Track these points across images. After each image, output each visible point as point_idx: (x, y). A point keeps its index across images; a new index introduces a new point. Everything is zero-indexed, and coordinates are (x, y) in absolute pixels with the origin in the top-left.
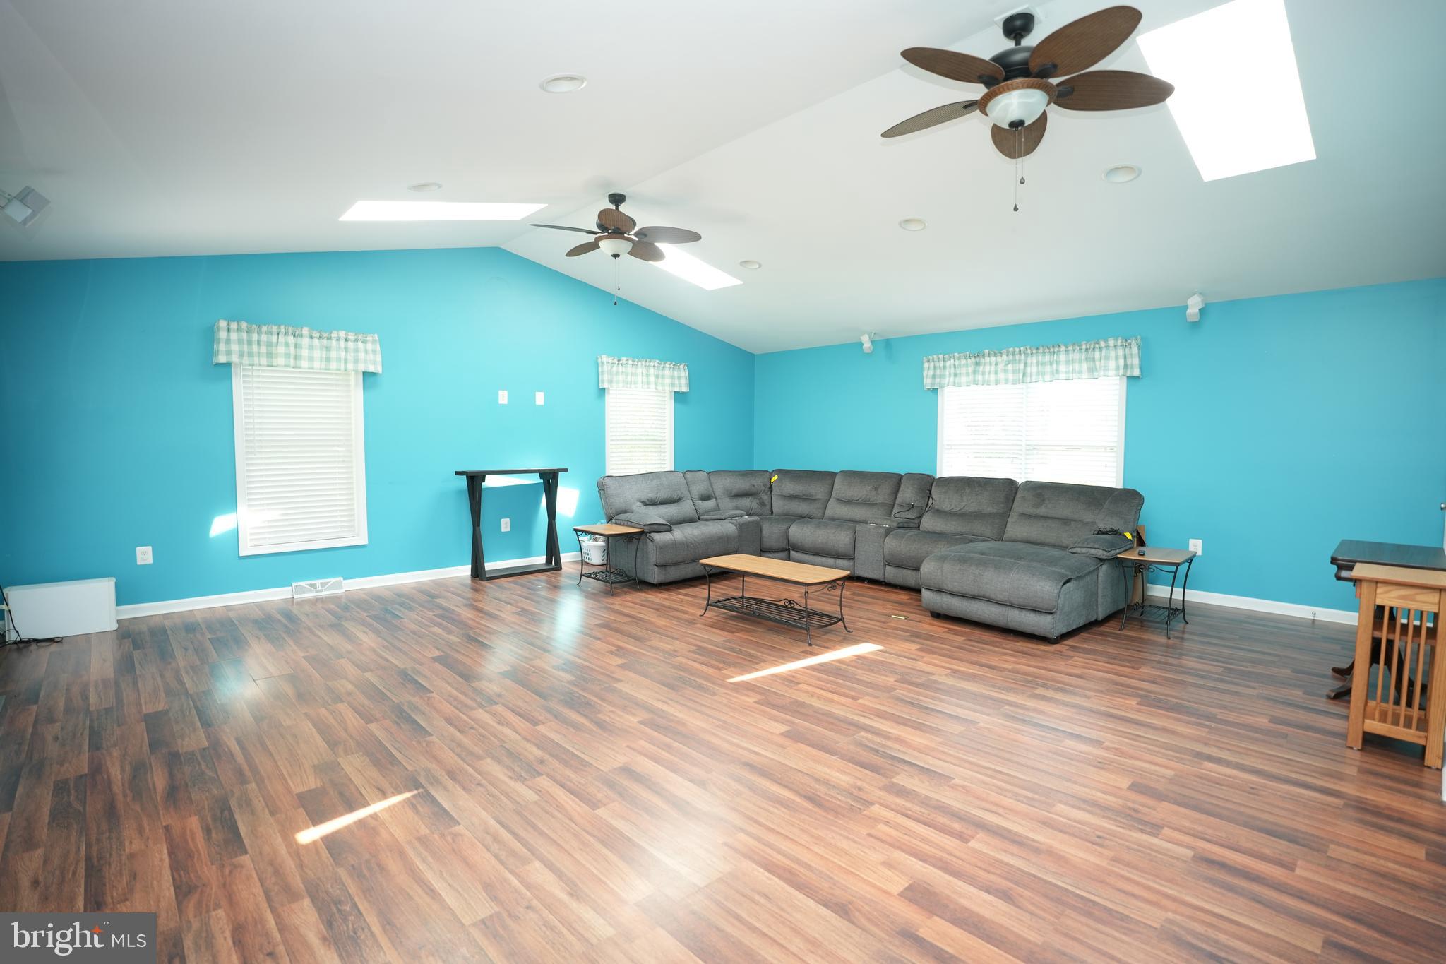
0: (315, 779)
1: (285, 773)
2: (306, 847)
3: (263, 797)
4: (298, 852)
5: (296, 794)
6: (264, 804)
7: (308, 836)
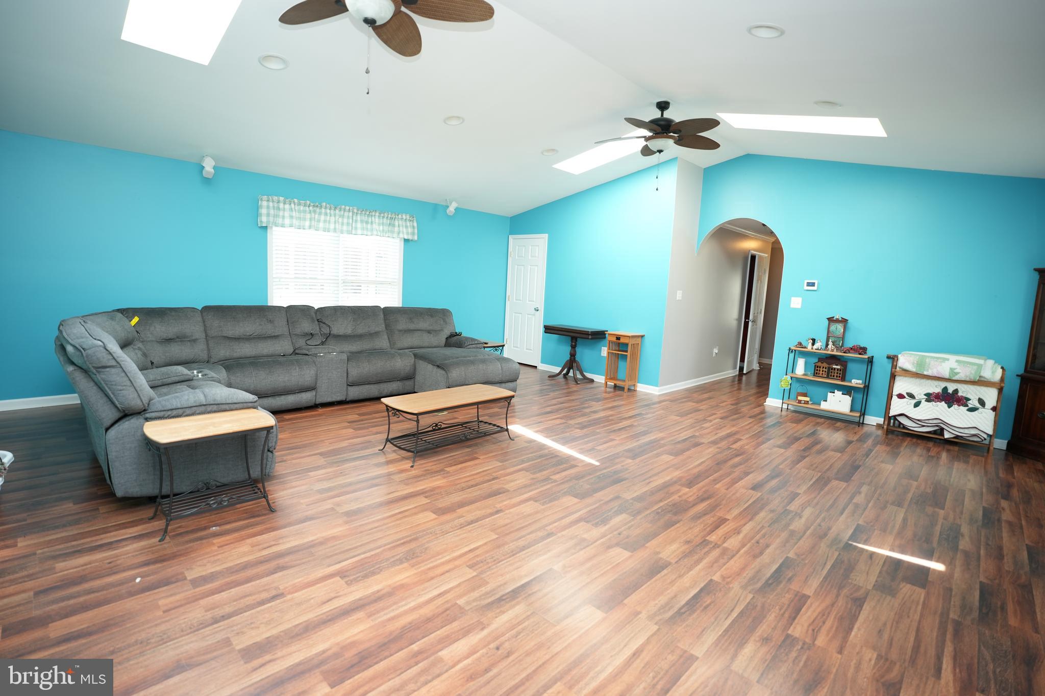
0: (901, 589)
1: (920, 607)
2: (943, 563)
3: (950, 603)
4: (950, 564)
5: (925, 589)
6: (953, 599)
7: (939, 567)
